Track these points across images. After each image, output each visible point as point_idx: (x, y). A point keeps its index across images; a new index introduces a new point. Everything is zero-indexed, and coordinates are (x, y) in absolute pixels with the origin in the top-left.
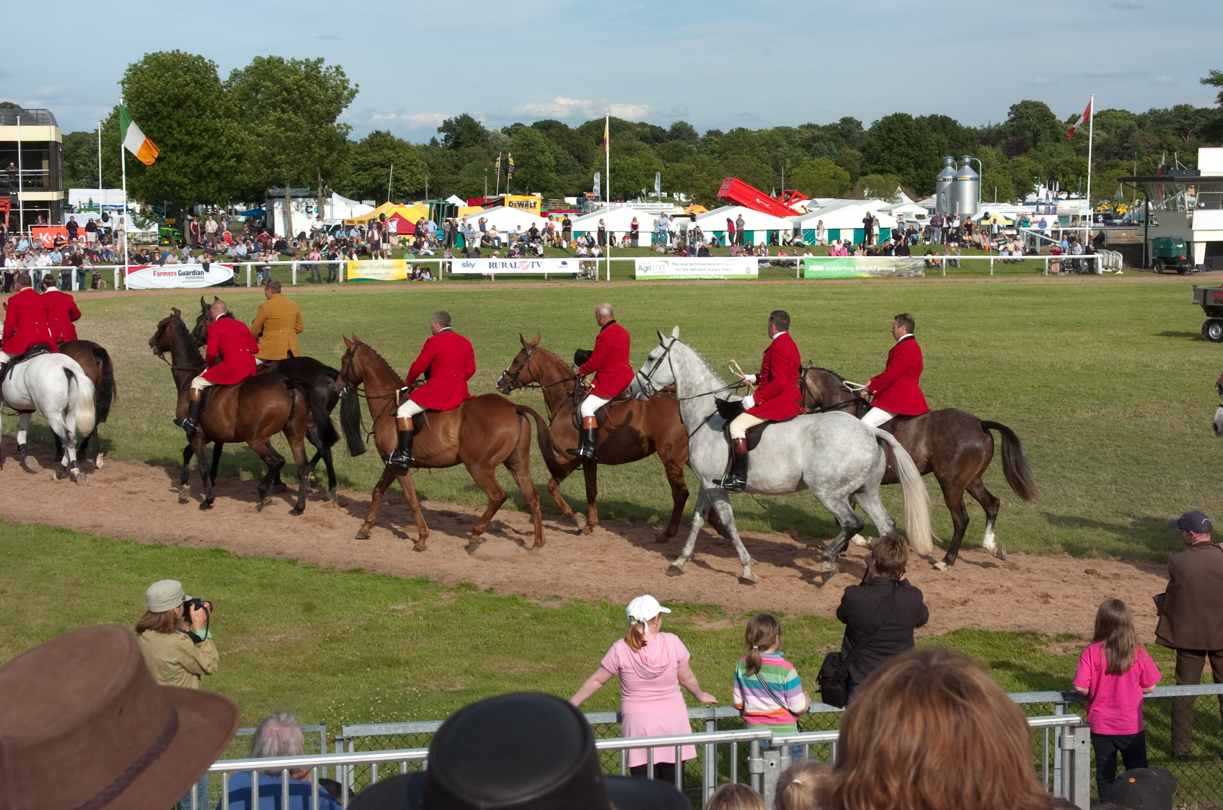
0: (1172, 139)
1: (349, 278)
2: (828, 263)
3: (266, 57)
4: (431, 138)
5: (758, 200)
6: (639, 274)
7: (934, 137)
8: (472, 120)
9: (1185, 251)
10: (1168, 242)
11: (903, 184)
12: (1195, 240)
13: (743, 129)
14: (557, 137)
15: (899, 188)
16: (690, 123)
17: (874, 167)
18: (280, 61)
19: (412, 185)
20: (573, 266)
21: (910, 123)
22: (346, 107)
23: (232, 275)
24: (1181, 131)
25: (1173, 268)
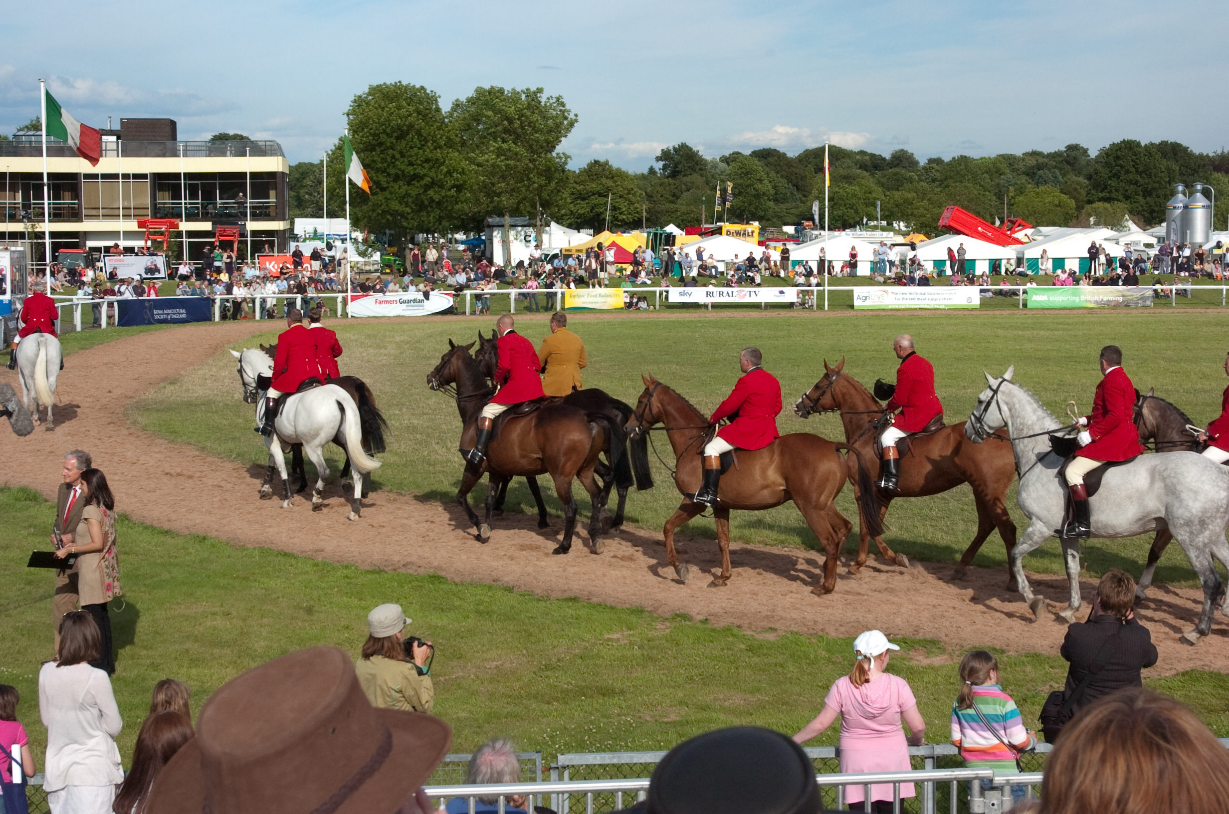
1: (566, 306)
2: (1051, 293)
3: (487, 87)
4: (649, 166)
5: (980, 229)
6: (857, 303)
7: (1164, 164)
8: (690, 149)
11: (1131, 212)
13: (965, 157)
14: (775, 166)
15: (1127, 217)
16: (910, 151)
17: (1101, 195)
18: (501, 91)
19: (630, 214)
20: (791, 295)
21: (1139, 149)
22: (566, 136)
23: (451, 303)
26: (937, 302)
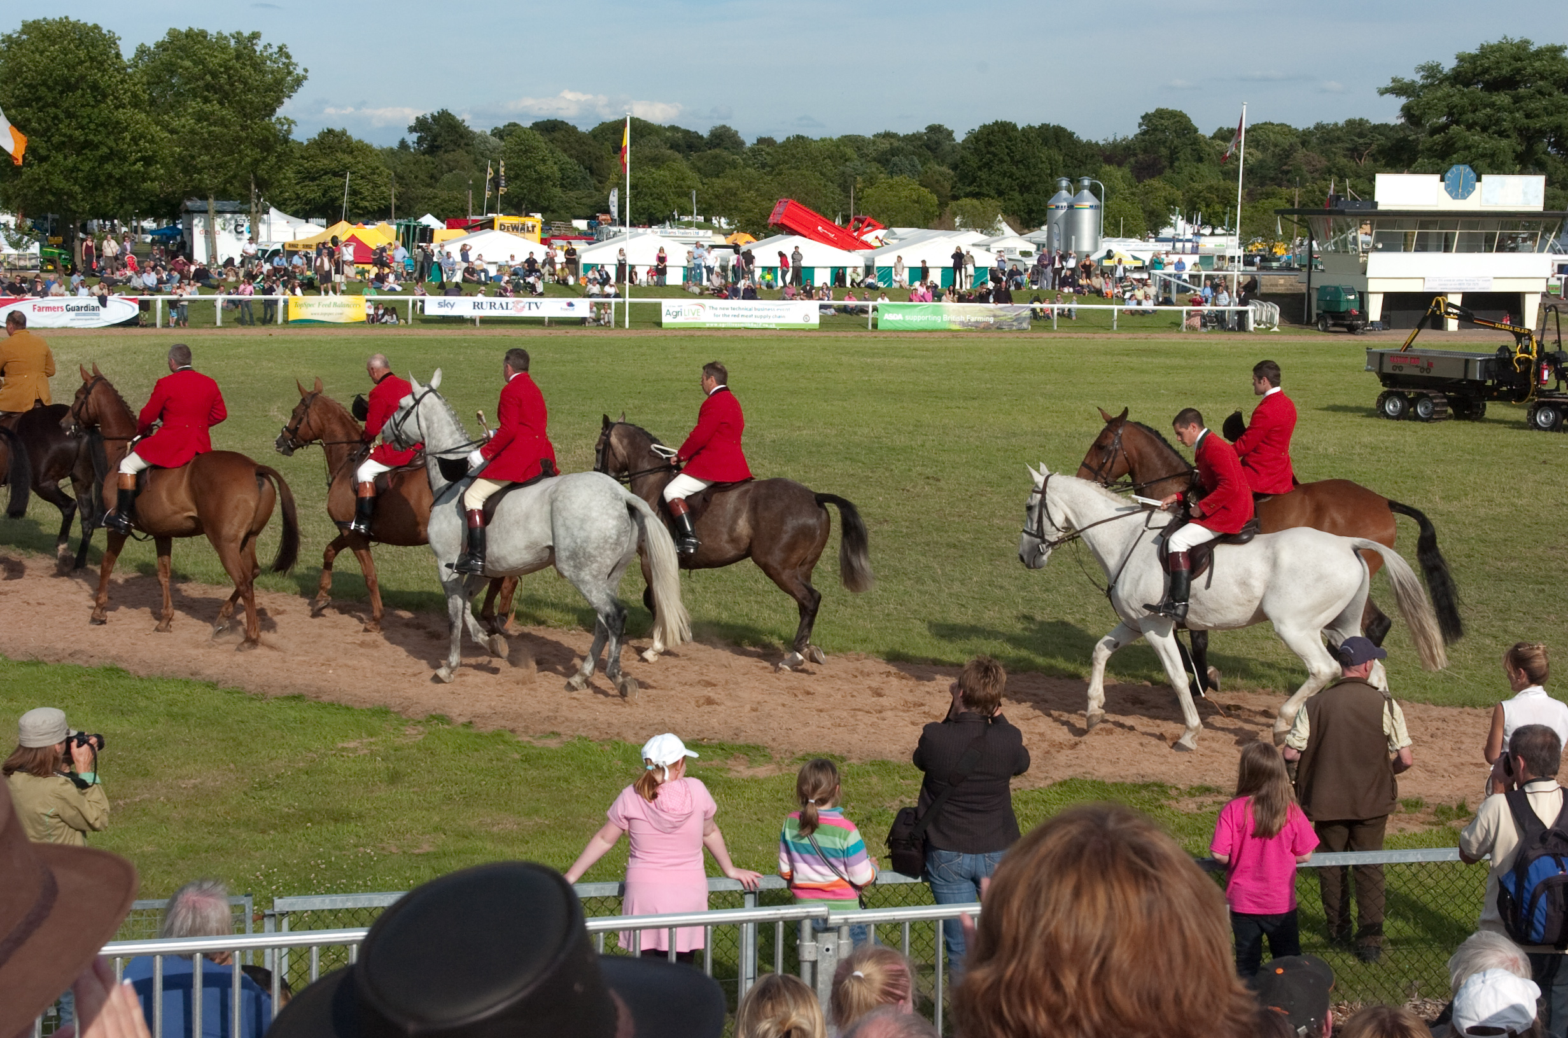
0: (1342, 161)
1: (291, 318)
3: (183, 28)
4: (400, 139)
5: (819, 228)
6: (666, 320)
7: (1044, 153)
8: (452, 118)
9: (1358, 304)
10: (1337, 291)
11: (1005, 212)
12: (1370, 290)
13: (803, 137)
14: (562, 142)
15: (1000, 217)
16: (734, 128)
17: (968, 189)
18: (203, 34)
19: (374, 200)
20: (582, 308)
21: (1015, 134)
22: (290, 97)
23: (137, 311)
24: (1355, 153)
25: (1342, 326)
26: (767, 320)
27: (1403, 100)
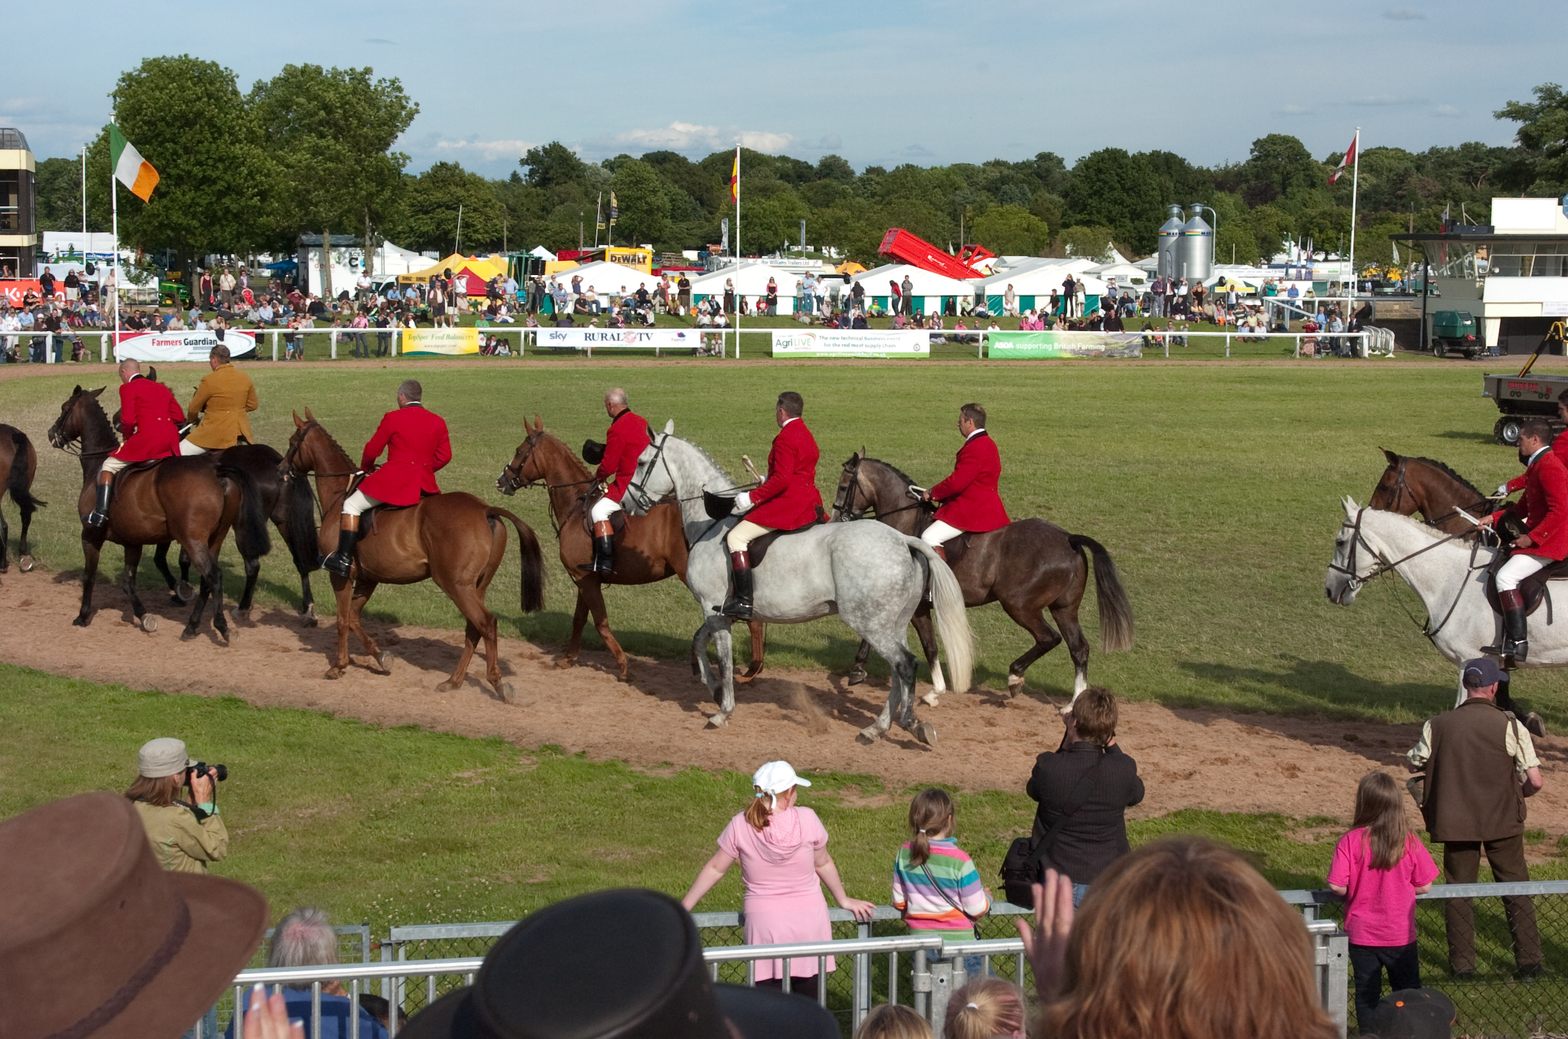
0: (1458, 185)
1: (405, 350)
2: (1018, 339)
3: (299, 65)
4: (511, 172)
5: (930, 257)
6: (777, 350)
7: (1155, 180)
8: (564, 150)
9: (1474, 330)
10: (1453, 317)
11: (1115, 239)
12: (1486, 315)
13: (912, 166)
14: (673, 173)
15: (1111, 245)
16: (844, 158)
17: (1079, 217)
18: (318, 70)
19: (487, 232)
20: (692, 339)
21: (1126, 161)
22: (403, 131)
23: (253, 345)
24: (1470, 177)
25: (1459, 351)
26: (877, 350)
27: (1520, 124)
